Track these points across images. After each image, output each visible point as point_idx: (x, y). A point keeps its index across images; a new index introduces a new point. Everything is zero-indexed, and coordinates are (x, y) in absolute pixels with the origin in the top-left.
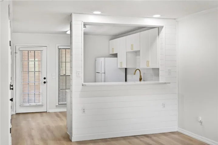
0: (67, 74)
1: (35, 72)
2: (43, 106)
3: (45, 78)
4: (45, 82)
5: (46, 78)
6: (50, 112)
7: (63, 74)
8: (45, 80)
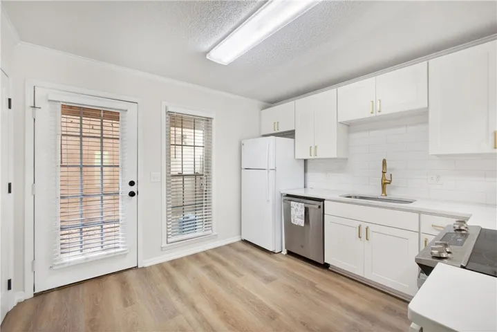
0: (184, 173)
1: (102, 166)
2: (126, 255)
3: (132, 183)
4: (132, 194)
5: (136, 182)
6: (146, 265)
7: (177, 173)
8: (133, 189)
